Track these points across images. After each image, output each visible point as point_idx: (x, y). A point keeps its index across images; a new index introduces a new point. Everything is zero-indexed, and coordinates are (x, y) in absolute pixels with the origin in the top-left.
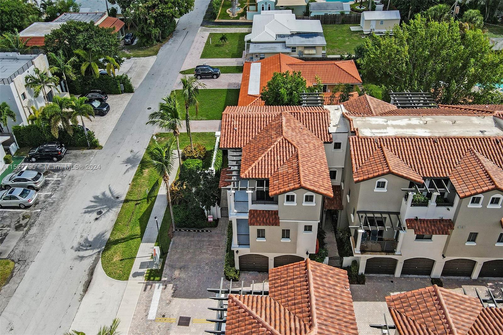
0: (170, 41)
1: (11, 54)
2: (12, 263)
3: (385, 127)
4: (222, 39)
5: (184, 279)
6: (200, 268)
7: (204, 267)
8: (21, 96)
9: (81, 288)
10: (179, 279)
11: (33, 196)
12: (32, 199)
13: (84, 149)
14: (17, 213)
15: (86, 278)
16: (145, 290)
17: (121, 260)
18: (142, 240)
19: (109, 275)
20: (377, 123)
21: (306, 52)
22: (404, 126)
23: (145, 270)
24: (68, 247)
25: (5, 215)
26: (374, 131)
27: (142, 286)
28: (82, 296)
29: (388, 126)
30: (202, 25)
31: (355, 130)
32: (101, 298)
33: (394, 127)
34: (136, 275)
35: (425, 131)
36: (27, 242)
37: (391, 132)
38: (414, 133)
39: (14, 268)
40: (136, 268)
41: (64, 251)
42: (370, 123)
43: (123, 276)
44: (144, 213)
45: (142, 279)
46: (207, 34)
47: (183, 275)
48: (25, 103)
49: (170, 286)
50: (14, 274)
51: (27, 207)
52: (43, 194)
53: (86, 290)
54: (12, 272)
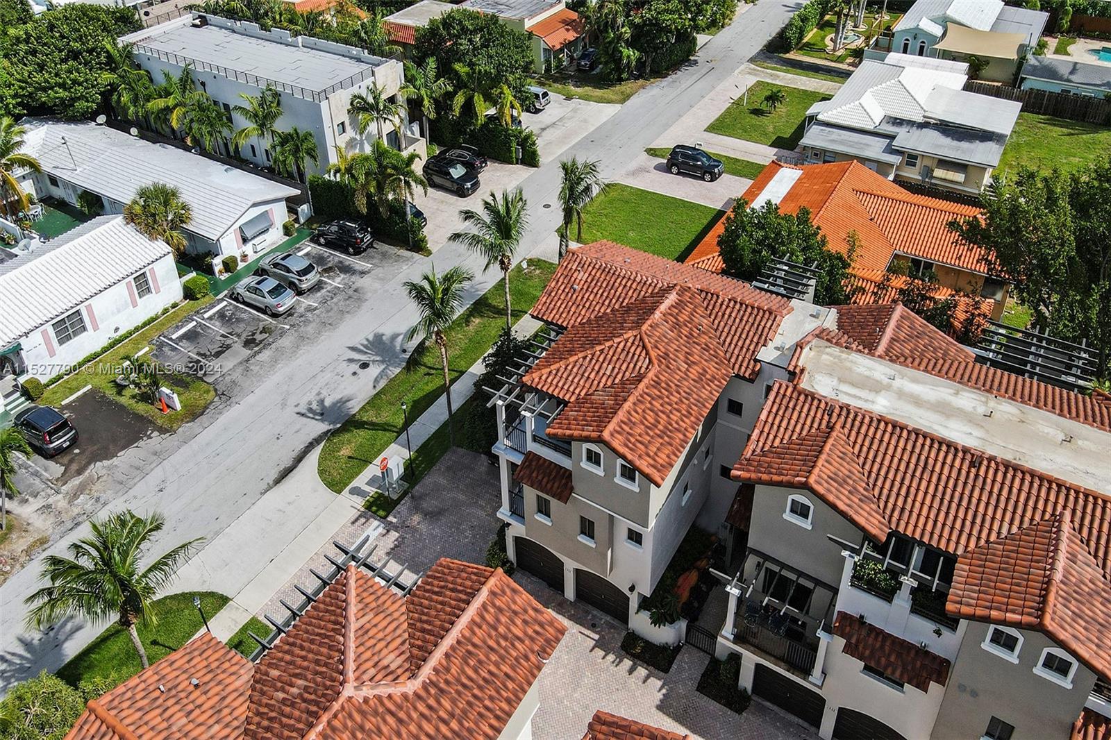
0: (665, 82)
1: (355, 51)
2: (212, 393)
3: (877, 387)
4: (768, 98)
5: (421, 535)
6: (458, 528)
7: (465, 530)
8: (336, 127)
9: (274, 475)
10: (414, 531)
11: (287, 301)
12: (285, 304)
13: (402, 247)
14: (259, 320)
15: (288, 463)
16: (353, 523)
17: (350, 457)
18: (397, 438)
19: (321, 473)
20: (868, 373)
21: (938, 173)
22: (928, 402)
23: (372, 491)
24: (292, 401)
25: (244, 316)
26: (845, 388)
27: (354, 514)
28: (270, 488)
29: (888, 388)
30: (752, 60)
31: (797, 371)
32: (289, 503)
33: (901, 394)
34: (356, 491)
35: (970, 431)
36: (247, 369)
37: (881, 405)
38: (936, 427)
39: (212, 402)
40: (361, 481)
41: (284, 405)
42: (850, 369)
43: (336, 485)
44: (427, 395)
45: (359, 502)
46: (751, 81)
47: (423, 528)
48: (342, 141)
49: (394, 535)
50: (208, 411)
51: (275, 315)
52: (306, 301)
53: (278, 481)
54: (206, 408)
